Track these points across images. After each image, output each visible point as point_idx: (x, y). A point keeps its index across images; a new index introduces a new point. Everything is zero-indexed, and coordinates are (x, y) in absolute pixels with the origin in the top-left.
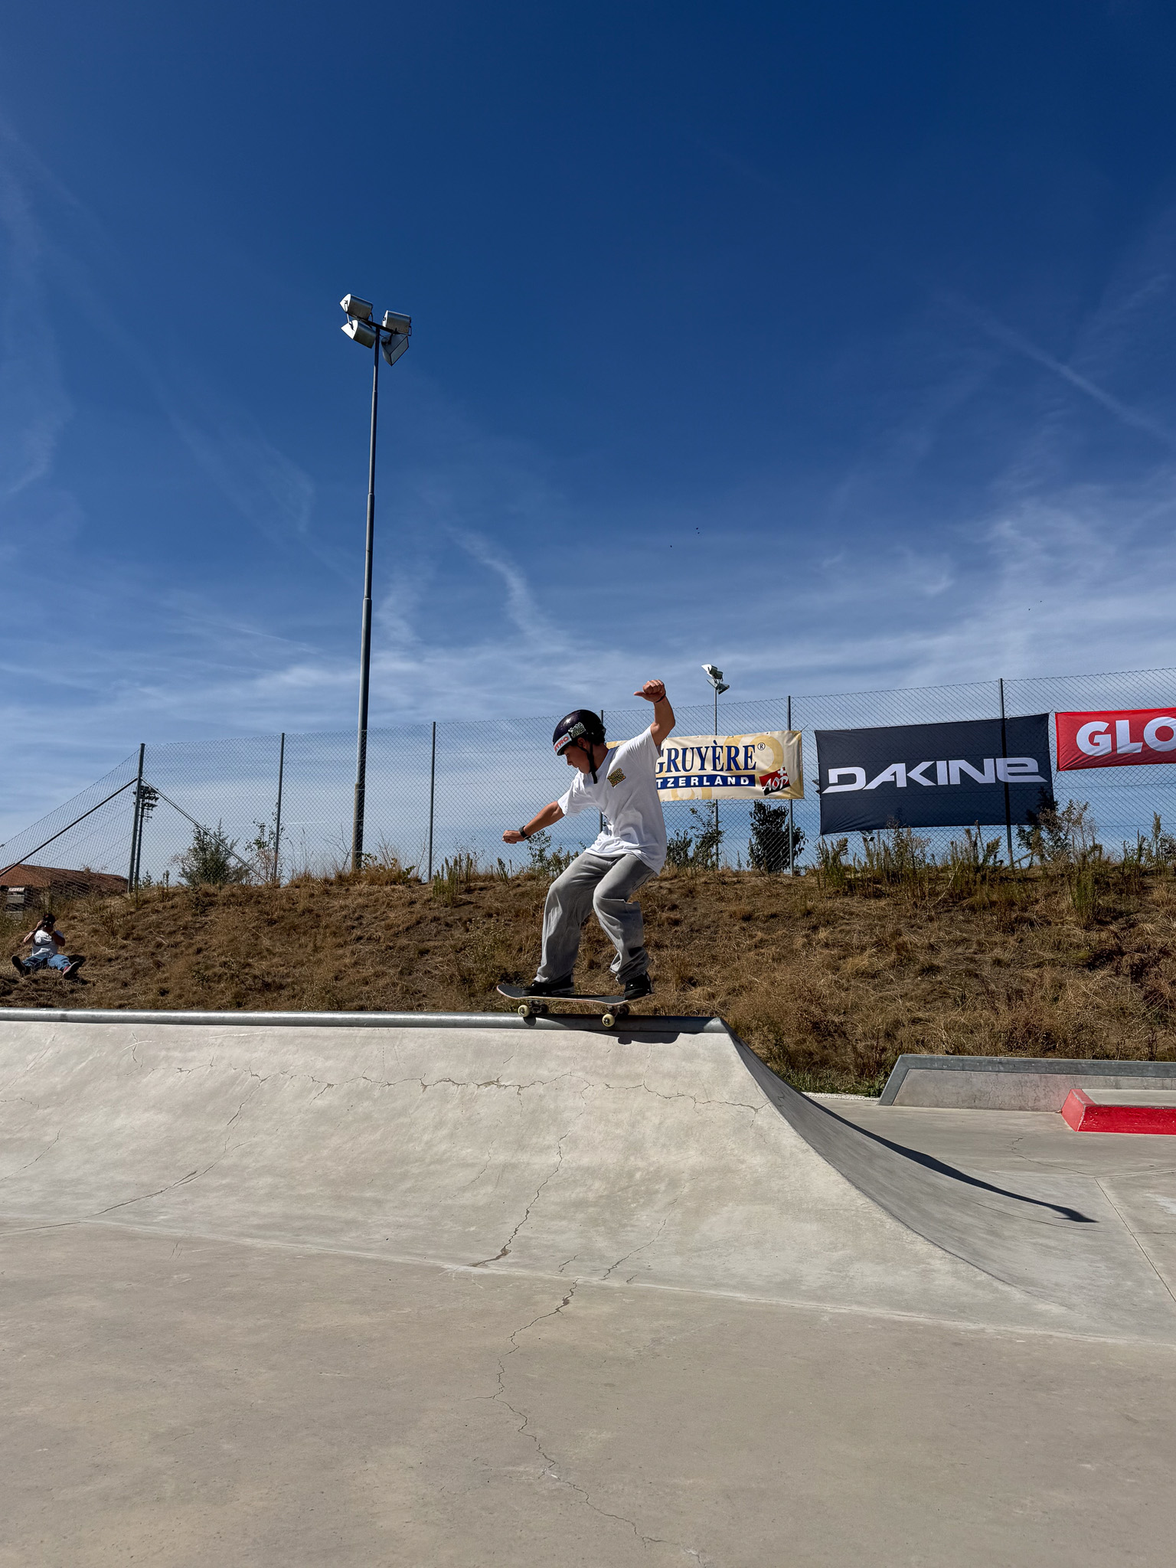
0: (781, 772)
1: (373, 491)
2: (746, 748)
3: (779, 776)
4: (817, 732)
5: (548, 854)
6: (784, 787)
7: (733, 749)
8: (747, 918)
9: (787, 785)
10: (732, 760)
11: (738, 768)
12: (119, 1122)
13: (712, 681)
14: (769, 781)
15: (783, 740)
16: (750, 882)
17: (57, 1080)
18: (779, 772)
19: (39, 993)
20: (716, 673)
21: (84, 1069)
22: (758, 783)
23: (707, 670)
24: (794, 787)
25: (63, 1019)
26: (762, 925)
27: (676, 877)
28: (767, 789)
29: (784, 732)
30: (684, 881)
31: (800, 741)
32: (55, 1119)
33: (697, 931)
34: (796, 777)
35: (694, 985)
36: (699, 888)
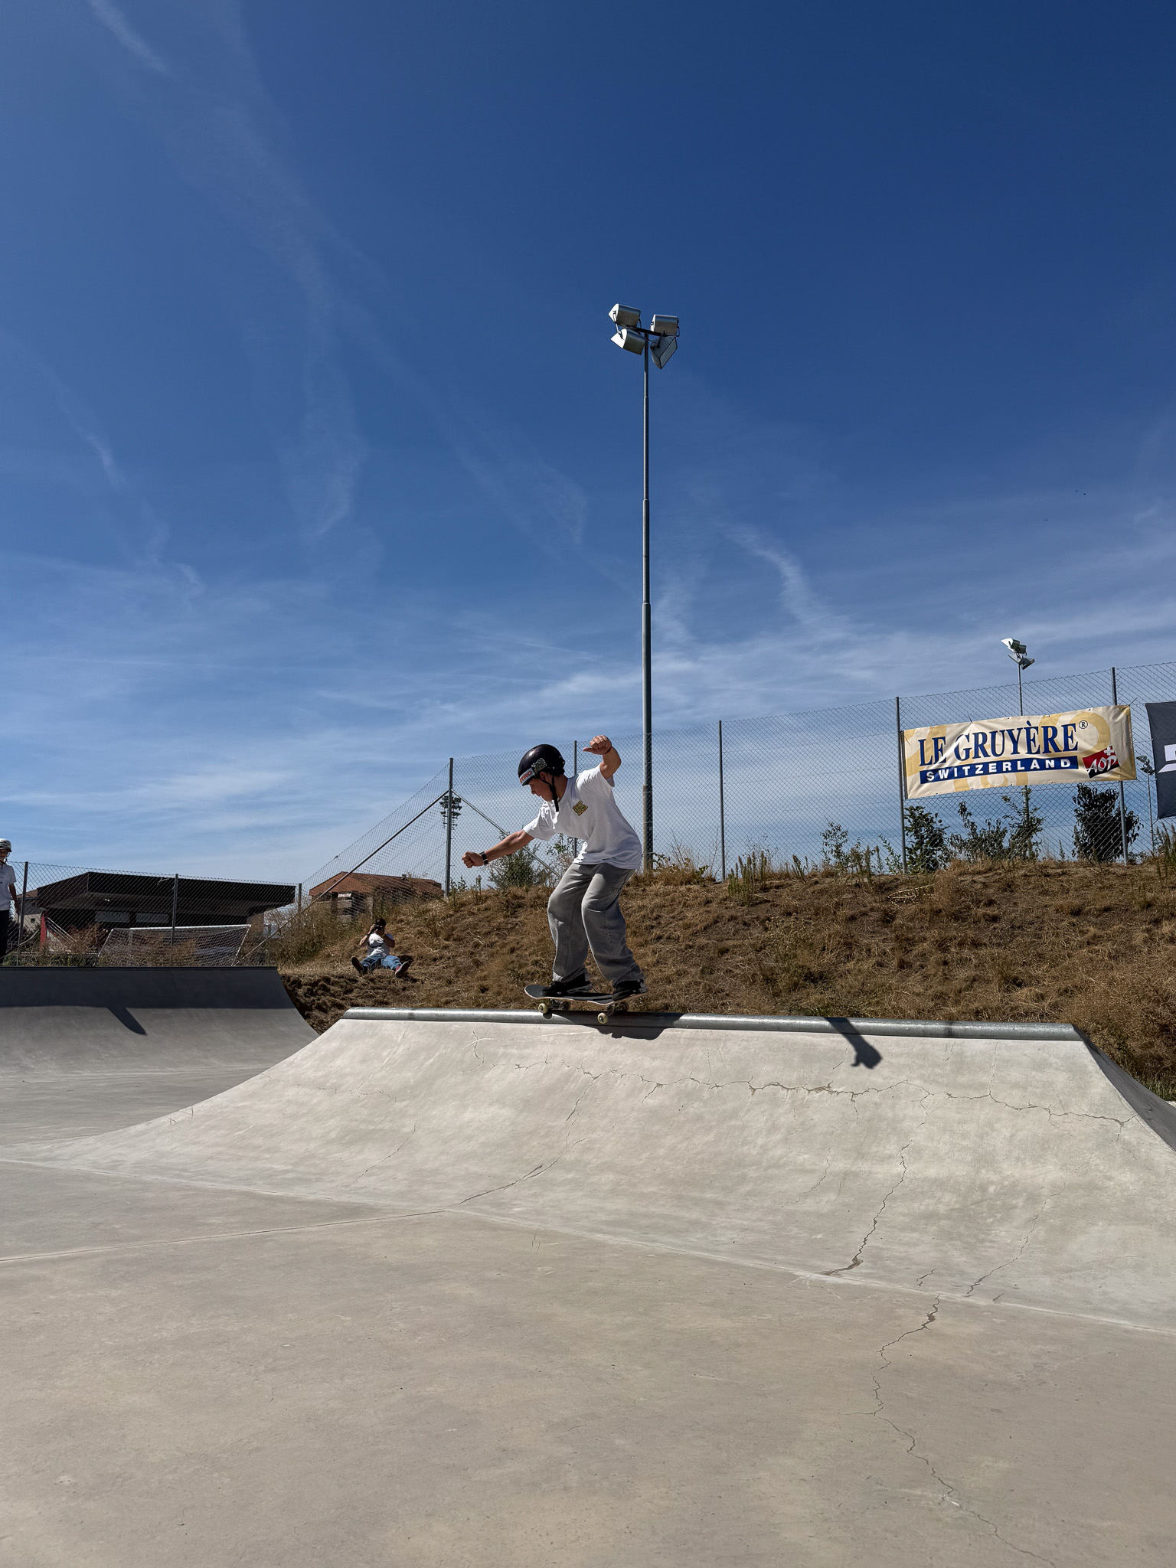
0: (1108, 752)
1: (647, 497)
2: (1065, 727)
3: (1106, 756)
4: (1148, 706)
5: (846, 850)
6: (1112, 767)
7: (1050, 730)
8: (1077, 912)
9: (1116, 765)
10: (1049, 741)
11: (1056, 749)
12: (468, 1116)
13: (1015, 656)
14: (1095, 762)
15: (1109, 716)
16: (1077, 873)
17: (409, 1075)
18: (1105, 752)
19: (376, 991)
20: (1018, 647)
21: (432, 1064)
22: (1081, 765)
23: (1008, 644)
24: (1123, 767)
25: (411, 1018)
26: (1094, 920)
27: (990, 870)
28: (1092, 771)
29: (1109, 707)
30: (1001, 874)
31: (1128, 717)
32: (411, 1111)
33: (1019, 928)
34: (1126, 755)
35: (1019, 985)
36: (1018, 882)
